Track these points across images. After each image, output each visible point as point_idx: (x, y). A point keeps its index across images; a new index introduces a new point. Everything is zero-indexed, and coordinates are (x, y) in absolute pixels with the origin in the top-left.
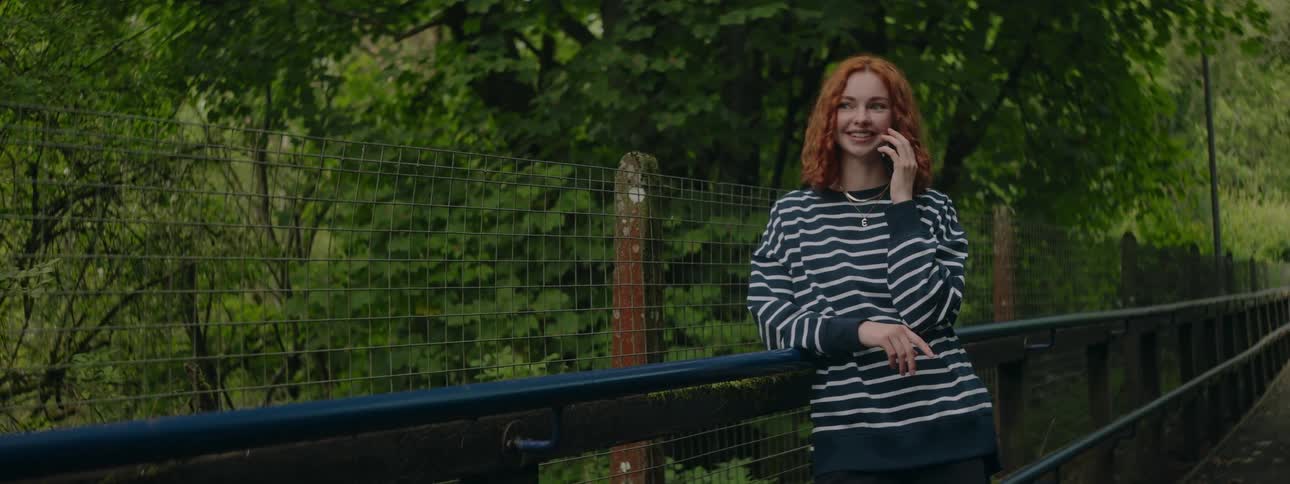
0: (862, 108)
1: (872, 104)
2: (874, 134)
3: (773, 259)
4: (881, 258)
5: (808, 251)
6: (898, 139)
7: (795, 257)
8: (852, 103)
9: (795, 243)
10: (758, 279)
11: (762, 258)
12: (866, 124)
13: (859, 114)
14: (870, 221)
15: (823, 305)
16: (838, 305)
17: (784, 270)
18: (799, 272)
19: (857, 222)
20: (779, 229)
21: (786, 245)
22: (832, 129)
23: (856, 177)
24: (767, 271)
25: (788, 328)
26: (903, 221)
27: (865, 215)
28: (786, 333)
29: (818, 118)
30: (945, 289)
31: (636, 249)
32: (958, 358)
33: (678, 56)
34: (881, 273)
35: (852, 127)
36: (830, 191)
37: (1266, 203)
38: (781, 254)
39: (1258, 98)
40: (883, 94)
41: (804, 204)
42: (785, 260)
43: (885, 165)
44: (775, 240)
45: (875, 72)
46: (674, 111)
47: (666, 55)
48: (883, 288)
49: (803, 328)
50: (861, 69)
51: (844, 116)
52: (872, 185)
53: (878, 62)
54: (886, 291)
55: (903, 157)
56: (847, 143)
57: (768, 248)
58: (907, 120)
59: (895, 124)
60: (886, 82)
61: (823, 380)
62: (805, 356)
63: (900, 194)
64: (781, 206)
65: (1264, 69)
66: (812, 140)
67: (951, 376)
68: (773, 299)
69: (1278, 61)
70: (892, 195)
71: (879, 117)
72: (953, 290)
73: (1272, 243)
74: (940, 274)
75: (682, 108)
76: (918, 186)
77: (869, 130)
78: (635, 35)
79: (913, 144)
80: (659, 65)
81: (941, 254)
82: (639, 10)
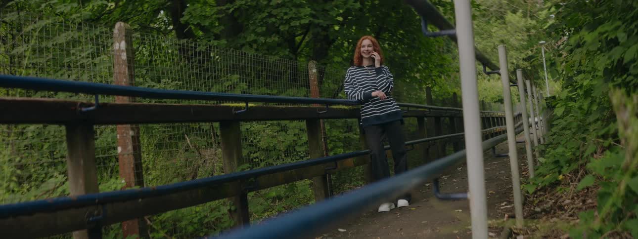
0: (366, 47)
1: (369, 46)
2: (370, 52)
3: (349, 82)
4: (375, 80)
5: (357, 79)
6: (376, 54)
7: (355, 81)
8: (364, 46)
9: (354, 78)
10: (346, 86)
11: (346, 82)
12: (367, 50)
13: (366, 48)
14: (371, 72)
15: (362, 90)
16: (365, 90)
17: (352, 84)
18: (356, 84)
19: (368, 72)
20: (350, 75)
21: (352, 79)
22: (360, 53)
23: (366, 63)
24: (348, 85)
25: (355, 96)
26: (379, 71)
27: (369, 71)
28: (355, 97)
29: (357, 50)
30: (389, 85)
31: (315, 83)
32: (392, 100)
33: (275, 37)
34: (375, 83)
35: (365, 51)
36: (360, 65)
37: (491, 80)
38: (351, 80)
39: (485, 36)
40: (371, 43)
41: (355, 69)
42: (352, 82)
43: (373, 60)
44: (349, 77)
45: (369, 39)
46: (274, 55)
47: (270, 37)
48: (375, 86)
49: (358, 95)
50: (366, 39)
51: (362, 49)
52: (370, 64)
53: (369, 37)
54: (376, 86)
55: (377, 57)
56: (364, 55)
57: (347, 80)
58: (377, 49)
59: (375, 50)
60: (372, 41)
61: (363, 107)
62: (360, 102)
63: (377, 65)
64: (349, 70)
65: (488, 22)
66: (356, 55)
67: (392, 103)
68: (350, 91)
69: (494, 19)
70: (376, 66)
71: (370, 49)
72: (391, 85)
73: (493, 96)
74: (388, 82)
75: (276, 54)
76: (381, 63)
77: (368, 51)
78: (259, 30)
79: (379, 54)
80: (269, 40)
81: (387, 79)
82: (259, 22)
